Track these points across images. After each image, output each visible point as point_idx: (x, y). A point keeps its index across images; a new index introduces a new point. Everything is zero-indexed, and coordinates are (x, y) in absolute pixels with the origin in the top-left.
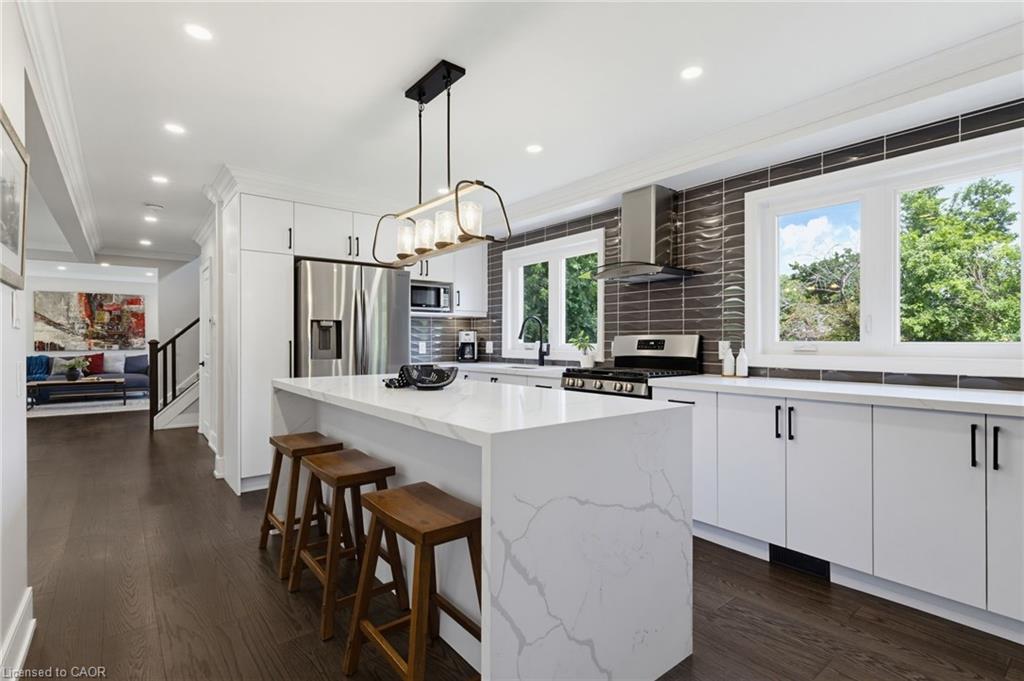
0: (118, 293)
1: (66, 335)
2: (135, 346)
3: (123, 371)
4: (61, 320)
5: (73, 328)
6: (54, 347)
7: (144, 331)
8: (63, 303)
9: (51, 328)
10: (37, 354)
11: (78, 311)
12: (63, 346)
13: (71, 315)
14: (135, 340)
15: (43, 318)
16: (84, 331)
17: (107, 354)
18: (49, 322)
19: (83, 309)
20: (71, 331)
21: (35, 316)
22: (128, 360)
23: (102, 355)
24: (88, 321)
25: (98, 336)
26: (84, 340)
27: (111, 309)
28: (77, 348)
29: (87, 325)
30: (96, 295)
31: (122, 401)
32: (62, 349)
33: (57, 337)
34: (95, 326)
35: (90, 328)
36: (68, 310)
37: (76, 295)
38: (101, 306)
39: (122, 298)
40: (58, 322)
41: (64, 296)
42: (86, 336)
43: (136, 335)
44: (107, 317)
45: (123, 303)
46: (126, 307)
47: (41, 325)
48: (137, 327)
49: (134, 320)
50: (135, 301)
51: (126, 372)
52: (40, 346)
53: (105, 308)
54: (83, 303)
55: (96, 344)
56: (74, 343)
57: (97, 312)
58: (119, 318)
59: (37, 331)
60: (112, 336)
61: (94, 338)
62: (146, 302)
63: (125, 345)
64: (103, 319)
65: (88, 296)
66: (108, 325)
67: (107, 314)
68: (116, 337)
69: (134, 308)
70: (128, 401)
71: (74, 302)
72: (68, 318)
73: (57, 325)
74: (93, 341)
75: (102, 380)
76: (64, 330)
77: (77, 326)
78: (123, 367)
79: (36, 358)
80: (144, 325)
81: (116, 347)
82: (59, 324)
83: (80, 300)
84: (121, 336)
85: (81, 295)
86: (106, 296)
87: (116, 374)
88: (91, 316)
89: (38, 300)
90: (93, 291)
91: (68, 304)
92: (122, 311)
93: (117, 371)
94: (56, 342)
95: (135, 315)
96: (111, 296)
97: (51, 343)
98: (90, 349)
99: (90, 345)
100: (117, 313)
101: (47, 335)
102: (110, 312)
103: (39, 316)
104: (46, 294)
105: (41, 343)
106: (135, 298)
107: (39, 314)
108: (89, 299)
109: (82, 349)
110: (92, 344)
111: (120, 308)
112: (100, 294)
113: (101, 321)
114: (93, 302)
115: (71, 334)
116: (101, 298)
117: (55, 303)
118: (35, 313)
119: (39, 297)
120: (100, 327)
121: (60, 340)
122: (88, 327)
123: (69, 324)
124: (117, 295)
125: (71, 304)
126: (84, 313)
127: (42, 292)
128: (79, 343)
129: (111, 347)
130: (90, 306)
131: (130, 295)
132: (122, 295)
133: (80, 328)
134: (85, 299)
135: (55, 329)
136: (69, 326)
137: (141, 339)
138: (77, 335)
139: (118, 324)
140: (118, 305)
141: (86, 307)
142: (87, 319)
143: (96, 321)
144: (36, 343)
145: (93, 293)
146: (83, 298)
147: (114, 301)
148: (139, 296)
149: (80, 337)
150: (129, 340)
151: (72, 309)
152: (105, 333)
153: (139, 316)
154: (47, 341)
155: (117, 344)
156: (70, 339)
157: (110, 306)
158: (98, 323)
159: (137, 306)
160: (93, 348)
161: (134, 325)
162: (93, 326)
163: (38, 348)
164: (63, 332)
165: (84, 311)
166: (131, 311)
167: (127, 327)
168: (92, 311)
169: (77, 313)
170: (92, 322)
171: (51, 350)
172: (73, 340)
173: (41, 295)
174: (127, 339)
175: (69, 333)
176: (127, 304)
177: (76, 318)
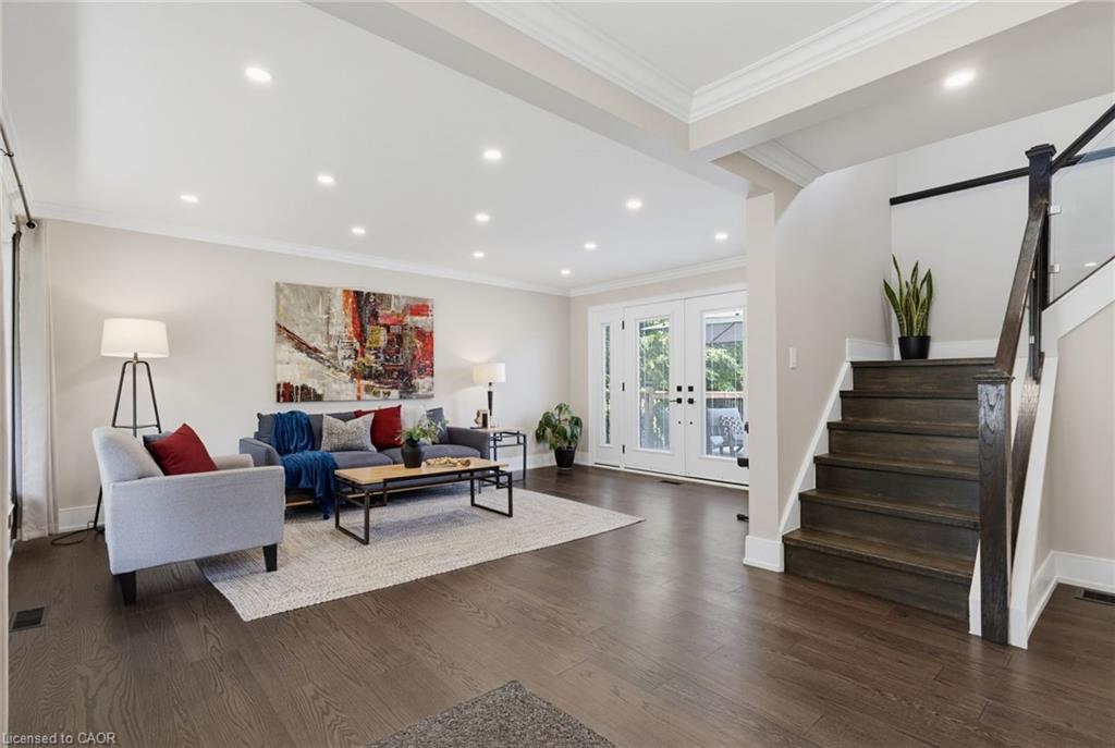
0: (399, 293)
1: (325, 371)
2: (420, 393)
4: (317, 342)
5: (335, 358)
6: (308, 394)
7: (432, 366)
8: (320, 308)
9: (303, 356)
10: (285, 408)
11: (342, 324)
12: (320, 392)
13: (333, 332)
14: (420, 381)
15: (291, 337)
16: (349, 363)
18: (301, 346)
19: (349, 320)
20: (330, 363)
21: (279, 333)
23: (400, 406)
24: (357, 345)
25: (370, 374)
26: (351, 381)
27: (388, 322)
29: (356, 351)
30: (368, 294)
32: (319, 398)
33: (312, 375)
34: (367, 355)
35: (360, 359)
36: (328, 322)
37: (339, 293)
38: (375, 315)
39: (403, 302)
40: (312, 345)
41: (323, 292)
42: (354, 373)
43: (422, 372)
44: (383, 337)
46: (409, 320)
47: (287, 348)
48: (424, 357)
49: (419, 344)
50: (421, 309)
52: (286, 393)
53: (381, 321)
54: (349, 311)
55: (368, 389)
56: (335, 386)
57: (369, 328)
58: (400, 338)
59: (281, 362)
60: (389, 373)
61: (365, 378)
62: (434, 312)
63: (407, 389)
64: (377, 341)
65: (358, 294)
66: (384, 352)
67: (384, 331)
68: (396, 374)
69: (420, 321)
71: (338, 305)
72: (329, 338)
73: (311, 351)
74: (366, 382)
76: (320, 360)
77: (341, 354)
80: (432, 353)
81: (396, 394)
82: (316, 350)
83: (345, 308)
84: (402, 373)
85: (346, 292)
86: (383, 298)
88: (361, 335)
89: (283, 302)
91: (328, 311)
92: (404, 327)
94: (309, 385)
95: (420, 334)
96: (389, 298)
97: (303, 387)
98: (359, 398)
99: (359, 390)
100: (396, 329)
101: (297, 370)
102: (388, 327)
103: (285, 333)
104: (295, 288)
105: (287, 386)
106: (421, 303)
107: (285, 329)
108: (358, 302)
109: (349, 398)
110: (362, 388)
111: (401, 321)
112: (374, 294)
113: (375, 345)
114: (363, 306)
115: (332, 369)
116: (375, 301)
117: (309, 307)
118: (279, 326)
119: (285, 296)
120: (373, 357)
121: (316, 381)
122: (356, 356)
123: (330, 349)
124: (397, 297)
125: (333, 310)
126: (351, 329)
127: (288, 285)
128: (344, 386)
129: (389, 394)
130: (360, 316)
131: (414, 298)
132: (403, 297)
133: (345, 358)
134: (353, 302)
135: (310, 360)
136: (329, 353)
137: (428, 379)
138: (341, 371)
139: (398, 352)
140: (398, 315)
141: (354, 318)
142: (355, 340)
143: (368, 345)
144: (279, 386)
145: (365, 291)
146: (350, 300)
147: (393, 309)
148: (427, 300)
149: (345, 374)
150: (413, 381)
151: (334, 321)
152: (381, 368)
153: (426, 337)
154: (297, 382)
155: (397, 388)
156: (331, 379)
157: (388, 316)
158: (370, 349)
159: (424, 318)
160: (365, 396)
161: (419, 354)
162: (363, 356)
163: (283, 395)
164: (320, 365)
165: (351, 324)
166: (416, 328)
167: (411, 357)
168: (362, 326)
169: (341, 328)
170: (362, 346)
171: (302, 400)
172: (335, 381)
173: (287, 292)
174: (411, 377)
175: (329, 367)
176: (412, 314)
177: (339, 338)
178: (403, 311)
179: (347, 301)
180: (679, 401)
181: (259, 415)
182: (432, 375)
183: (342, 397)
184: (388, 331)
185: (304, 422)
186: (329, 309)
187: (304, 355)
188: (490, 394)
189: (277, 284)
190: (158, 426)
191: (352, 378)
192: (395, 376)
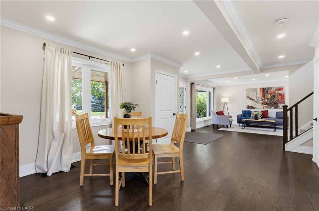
0: (274, 87)
1: (256, 103)
2: (280, 107)
3: (275, 117)
4: (255, 98)
5: (258, 101)
6: (252, 107)
7: (284, 101)
8: (255, 92)
11: (259, 94)
12: (255, 107)
13: (257, 96)
15: (249, 98)
16: (261, 102)
17: (269, 111)
18: (251, 99)
19: (261, 94)
22: (277, 113)
23: (268, 110)
24: (263, 98)
25: (266, 104)
26: (262, 105)
27: (271, 93)
28: (259, 108)
30: (266, 88)
31: (274, 130)
32: (254, 108)
33: (253, 104)
34: (265, 100)
35: (264, 101)
36: (256, 94)
37: (259, 89)
38: (267, 92)
39: (275, 88)
40: (253, 99)
41: (255, 89)
42: (262, 104)
43: (281, 103)
44: (269, 96)
45: (275, 90)
46: (277, 92)
47: (248, 100)
48: (281, 100)
49: (280, 97)
50: (281, 89)
51: (276, 118)
52: (248, 107)
53: (269, 93)
54: (261, 92)
55: (265, 107)
56: (258, 106)
57: (266, 95)
58: (274, 96)
59: (247, 102)
60: (271, 103)
61: (265, 104)
62: (285, 89)
63: (276, 107)
64: (268, 97)
65: (263, 89)
66: (270, 99)
67: (270, 95)
68: (273, 104)
69: (280, 92)
70: (277, 130)
71: (258, 91)
72: (257, 97)
73: (253, 100)
75: (266, 121)
76: (255, 101)
77: (259, 100)
78: (275, 116)
79: (247, 111)
80: (284, 99)
81: (273, 108)
82: (254, 100)
83: (260, 91)
84: (275, 103)
85: (260, 88)
86: (269, 88)
87: (272, 118)
88: (264, 96)
89: (248, 92)
90: (265, 87)
91: (256, 92)
92: (275, 94)
93: (273, 117)
94: (253, 106)
95: (280, 95)
96: (271, 88)
97: (251, 106)
99: (263, 107)
101: (250, 103)
102: (271, 94)
104: (250, 89)
106: (280, 88)
109: (261, 108)
110: (264, 107)
114: (264, 91)
117: (253, 92)
118: (247, 96)
120: (267, 100)
123: (257, 99)
124: (273, 87)
125: (257, 92)
127: (248, 89)
128: (260, 106)
130: (264, 92)
131: (278, 87)
137: (283, 104)
139: (274, 99)
140: (274, 91)
143: (266, 98)
147: (272, 90)
148: (282, 87)
149: (260, 104)
152: (269, 102)
155: (273, 106)
157: (271, 92)
159: (282, 91)
160: (265, 108)
161: (280, 99)
162: (264, 100)
166: (279, 93)
167: (277, 100)
168: (264, 94)
171: (251, 108)
172: (258, 105)
174: (277, 104)
176: (277, 91)
177: (259, 97)
181: (243, 111)
184: (271, 95)
185: (249, 112)
187: (252, 101)
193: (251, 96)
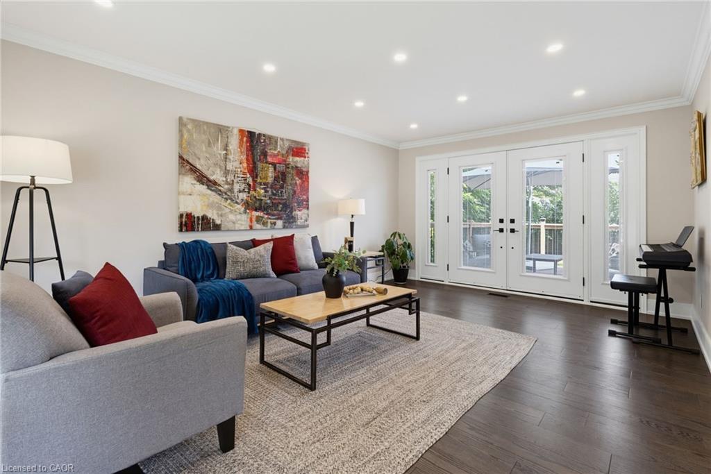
0: (285, 137)
1: (223, 203)
2: (300, 223)
3: (316, 266)
4: (217, 176)
5: (231, 190)
6: (208, 224)
7: (308, 200)
8: (220, 143)
9: (204, 189)
10: (189, 237)
11: (237, 160)
12: (218, 222)
13: (230, 167)
14: (299, 213)
15: (194, 170)
16: (243, 196)
18: (202, 178)
19: (244, 157)
20: (228, 195)
23: (293, 235)
24: (250, 180)
25: (260, 206)
26: (245, 212)
27: (275, 161)
29: (249, 185)
30: (260, 135)
32: (217, 228)
33: (211, 206)
34: (258, 189)
35: (252, 192)
36: (226, 158)
37: (236, 131)
38: (265, 154)
39: (287, 144)
40: (212, 178)
41: (222, 130)
42: (248, 206)
43: (300, 205)
44: (271, 174)
46: (291, 159)
47: (189, 181)
48: (302, 192)
49: (298, 181)
50: (300, 151)
52: (188, 222)
53: (270, 159)
54: (244, 149)
55: (258, 219)
56: (232, 217)
57: (260, 165)
58: (284, 175)
59: (183, 194)
60: (275, 206)
61: (256, 210)
62: (310, 154)
63: (289, 220)
64: (266, 178)
65: (251, 134)
66: (271, 187)
67: (271, 169)
68: (280, 207)
69: (299, 162)
71: (234, 143)
72: (226, 172)
73: (211, 184)
74: (256, 214)
76: (220, 193)
77: (237, 187)
80: (307, 190)
81: (280, 224)
82: (215, 183)
83: (241, 146)
84: (285, 206)
85: (241, 131)
86: (271, 140)
88: (253, 171)
89: (185, 136)
90: (257, 129)
91: (226, 148)
92: (287, 166)
94: (209, 215)
95: (299, 172)
96: (276, 140)
97: (203, 217)
98: (251, 228)
99: (251, 221)
100: (281, 168)
101: (198, 201)
102: (274, 165)
103: (186, 165)
104: (198, 124)
105: (189, 216)
106: (299, 146)
107: (188, 162)
108: (252, 141)
109: (243, 228)
110: (254, 219)
111: (285, 161)
112: (264, 136)
113: (264, 181)
114: (254, 142)
115: (229, 201)
116: (264, 142)
117: (209, 143)
118: (181, 157)
119: (189, 131)
120: (263, 191)
121: (215, 212)
122: (249, 190)
123: (227, 183)
124: (282, 139)
125: (230, 147)
126: (245, 165)
127: (193, 121)
128: (239, 217)
129: (275, 224)
130: (253, 154)
131: (295, 142)
132: (287, 140)
133: (240, 191)
134: (247, 142)
135: (209, 192)
136: (226, 187)
137: (305, 211)
138: (237, 203)
139: (282, 187)
140: (283, 155)
141: (247, 156)
142: (249, 176)
143: (259, 180)
144: (181, 216)
145: (257, 132)
146: (245, 139)
147: (279, 149)
148: (303, 144)
149: (239, 206)
150: (294, 213)
151: (231, 157)
152: (269, 201)
153: (303, 174)
154: (198, 213)
155: (280, 218)
156: (227, 210)
157: (275, 156)
158: (260, 184)
159: (303, 159)
160: (256, 225)
161: (298, 189)
162: (255, 190)
163: (186, 225)
164: (219, 197)
165: (245, 161)
166: (297, 167)
167: (292, 192)
168: (254, 163)
169: (237, 164)
170: (254, 181)
171: (203, 230)
172: (231, 211)
173: (190, 127)
174: (292, 210)
175: (226, 199)
176: (293, 155)
177: (235, 173)
178: (287, 152)
179: (241, 140)
180: (501, 230)
181: (165, 245)
182: (308, 208)
183: (237, 227)
184: (275, 169)
185: (209, 251)
186: (227, 145)
187: (205, 187)
188: (352, 224)
189: (180, 119)
190: (59, 258)
191: (246, 209)
192: (280, 209)
193: (202, 161)
